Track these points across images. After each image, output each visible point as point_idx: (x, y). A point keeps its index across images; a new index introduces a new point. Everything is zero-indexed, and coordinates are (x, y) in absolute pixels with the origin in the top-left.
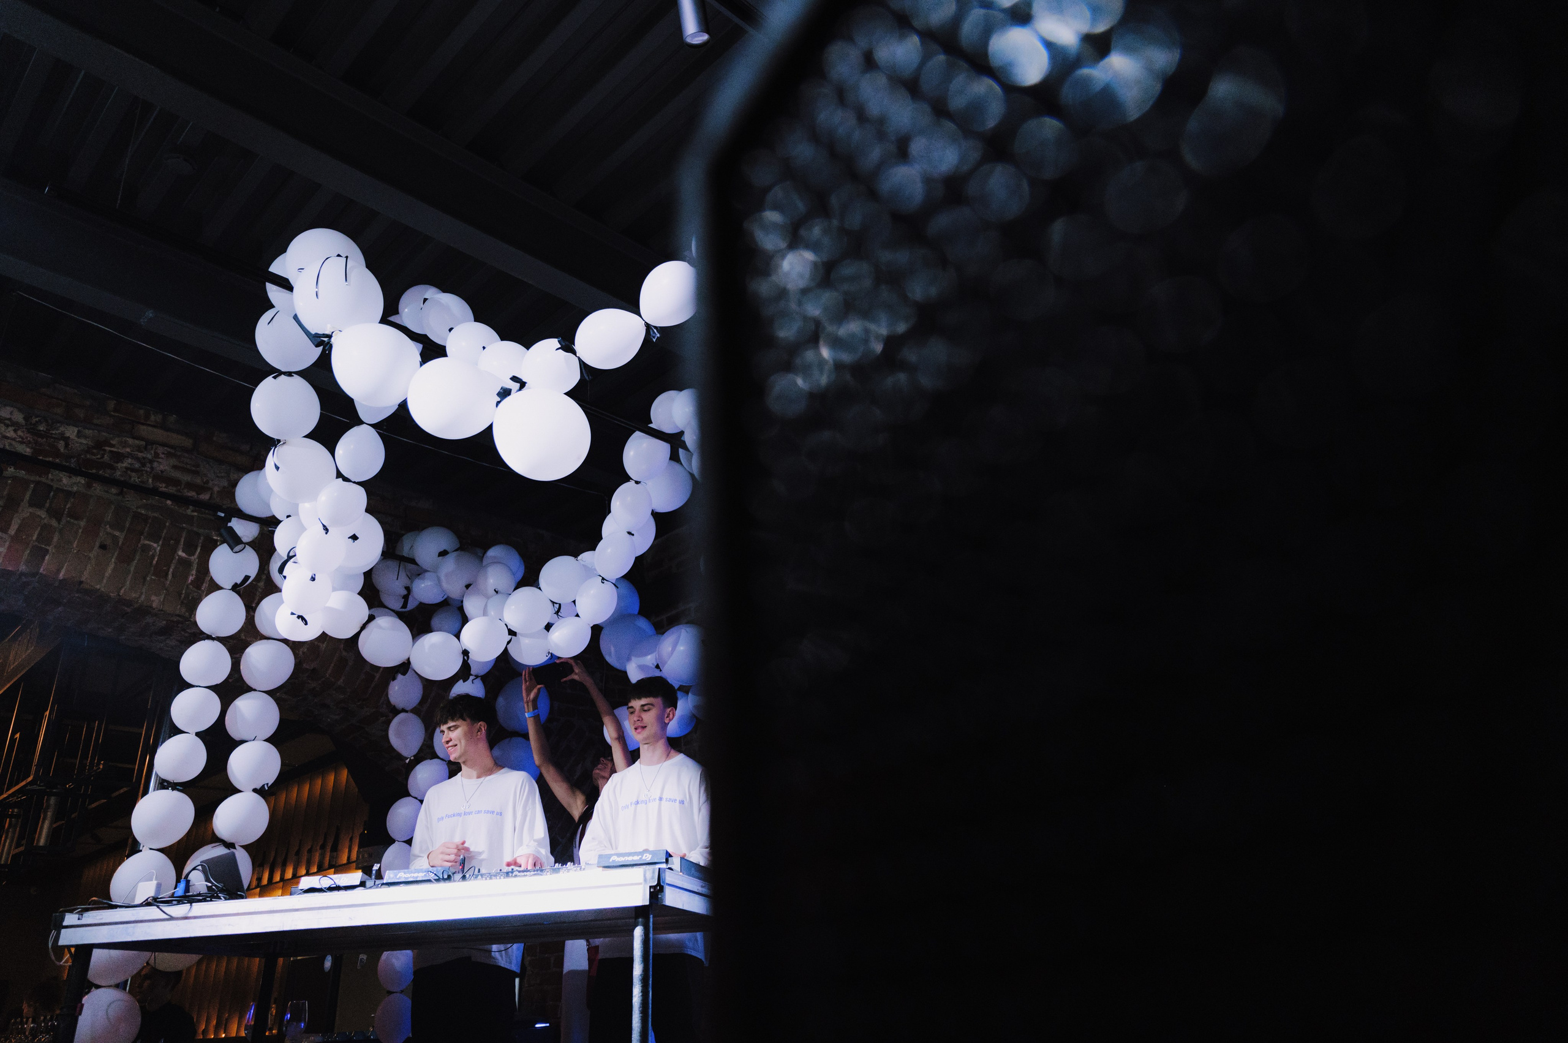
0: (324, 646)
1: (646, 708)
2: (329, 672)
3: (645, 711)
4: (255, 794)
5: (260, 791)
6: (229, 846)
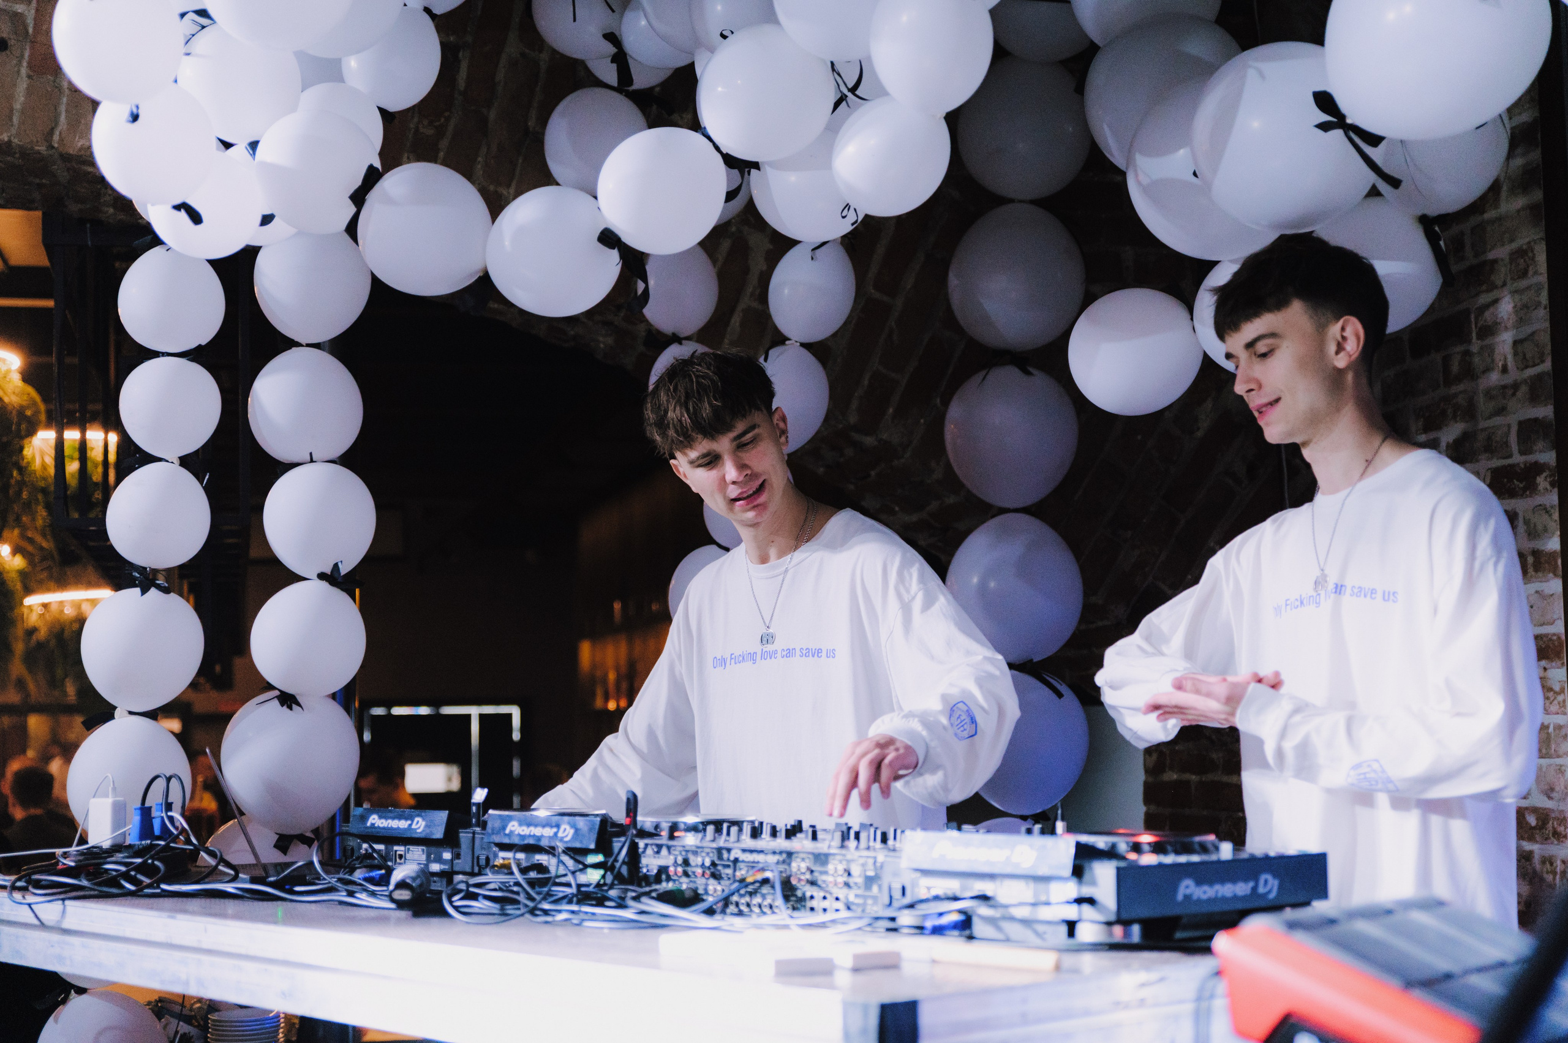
1: (1261, 347)
3: (1264, 356)
4: (324, 585)
5: (332, 578)
6: (288, 700)
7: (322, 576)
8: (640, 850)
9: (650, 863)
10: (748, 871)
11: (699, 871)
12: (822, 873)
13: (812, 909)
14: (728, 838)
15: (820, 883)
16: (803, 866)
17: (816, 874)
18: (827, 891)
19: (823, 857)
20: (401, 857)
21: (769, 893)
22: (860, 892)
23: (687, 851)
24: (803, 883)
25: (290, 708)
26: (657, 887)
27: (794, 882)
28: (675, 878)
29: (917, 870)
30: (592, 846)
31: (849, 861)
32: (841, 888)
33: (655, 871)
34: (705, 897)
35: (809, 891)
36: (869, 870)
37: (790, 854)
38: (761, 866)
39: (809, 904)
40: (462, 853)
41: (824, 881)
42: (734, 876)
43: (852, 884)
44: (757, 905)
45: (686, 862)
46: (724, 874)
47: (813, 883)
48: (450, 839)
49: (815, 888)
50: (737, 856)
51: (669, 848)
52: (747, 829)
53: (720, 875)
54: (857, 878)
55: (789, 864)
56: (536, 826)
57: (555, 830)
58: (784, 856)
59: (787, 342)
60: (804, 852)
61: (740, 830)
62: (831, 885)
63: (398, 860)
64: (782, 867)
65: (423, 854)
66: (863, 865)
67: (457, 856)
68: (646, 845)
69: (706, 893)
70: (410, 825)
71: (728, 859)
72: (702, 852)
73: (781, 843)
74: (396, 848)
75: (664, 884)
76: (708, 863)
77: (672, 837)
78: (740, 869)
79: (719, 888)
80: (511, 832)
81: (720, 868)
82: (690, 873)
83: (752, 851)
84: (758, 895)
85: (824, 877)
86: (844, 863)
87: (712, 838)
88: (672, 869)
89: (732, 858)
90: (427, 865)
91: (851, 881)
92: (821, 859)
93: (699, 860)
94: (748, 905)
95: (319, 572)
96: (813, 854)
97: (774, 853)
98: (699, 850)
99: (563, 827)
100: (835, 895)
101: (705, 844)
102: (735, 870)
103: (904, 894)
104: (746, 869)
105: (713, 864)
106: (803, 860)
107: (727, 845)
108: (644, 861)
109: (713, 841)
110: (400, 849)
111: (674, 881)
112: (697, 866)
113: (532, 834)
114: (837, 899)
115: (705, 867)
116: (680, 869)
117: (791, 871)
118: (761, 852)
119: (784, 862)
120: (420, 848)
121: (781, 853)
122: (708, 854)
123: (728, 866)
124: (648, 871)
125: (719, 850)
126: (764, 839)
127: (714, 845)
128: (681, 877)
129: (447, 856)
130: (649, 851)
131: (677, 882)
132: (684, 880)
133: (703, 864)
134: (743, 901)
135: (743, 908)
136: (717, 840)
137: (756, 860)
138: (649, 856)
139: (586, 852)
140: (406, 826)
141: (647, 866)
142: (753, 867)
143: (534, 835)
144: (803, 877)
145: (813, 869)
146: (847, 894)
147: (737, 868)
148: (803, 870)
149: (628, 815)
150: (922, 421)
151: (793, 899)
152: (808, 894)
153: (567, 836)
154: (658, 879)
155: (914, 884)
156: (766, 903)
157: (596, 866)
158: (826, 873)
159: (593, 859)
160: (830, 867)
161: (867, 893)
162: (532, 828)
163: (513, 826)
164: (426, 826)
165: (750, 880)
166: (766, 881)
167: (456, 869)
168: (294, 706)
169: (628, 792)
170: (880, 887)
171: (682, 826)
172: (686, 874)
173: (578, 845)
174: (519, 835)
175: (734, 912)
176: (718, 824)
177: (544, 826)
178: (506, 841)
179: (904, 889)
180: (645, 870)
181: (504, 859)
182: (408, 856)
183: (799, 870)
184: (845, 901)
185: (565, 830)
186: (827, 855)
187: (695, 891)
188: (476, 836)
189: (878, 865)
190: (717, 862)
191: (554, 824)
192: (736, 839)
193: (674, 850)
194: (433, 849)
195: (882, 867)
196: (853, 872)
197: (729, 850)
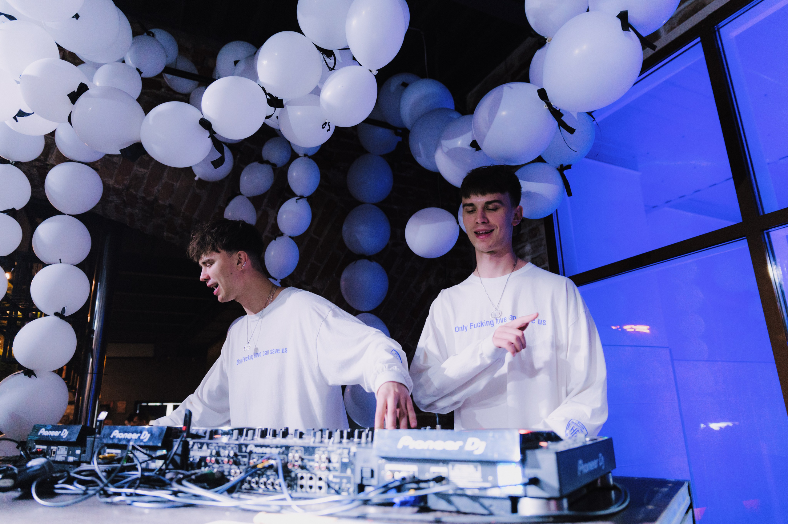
0: (178, 184)
1: (491, 206)
2: (184, 207)
4: (57, 318)
5: (60, 315)
6: (29, 373)
7: (56, 314)
8: (190, 446)
9: (195, 454)
10: (258, 460)
11: (226, 460)
12: (310, 460)
13: (302, 486)
14: (246, 438)
15: (308, 467)
16: (297, 456)
17: (305, 461)
18: (312, 473)
19: (311, 449)
20: (54, 453)
21: (272, 475)
22: (337, 474)
23: (219, 447)
24: (296, 467)
25: (30, 377)
26: (197, 471)
27: (290, 467)
28: (210, 464)
29: (383, 458)
30: (160, 445)
31: (329, 452)
32: (323, 471)
33: (198, 460)
34: (228, 477)
35: (300, 473)
36: (345, 458)
37: (287, 448)
38: (267, 456)
39: (300, 482)
40: (87, 451)
41: (311, 466)
42: (249, 462)
43: (331, 468)
44: (263, 483)
45: (218, 454)
46: (243, 461)
47: (303, 467)
48: (81, 442)
49: (305, 471)
50: (251, 449)
51: (208, 445)
52: (258, 433)
53: (240, 462)
54: (336, 464)
55: (287, 455)
56: (128, 433)
57: (139, 435)
58: (284, 448)
59: (284, 235)
60: (297, 446)
61: (254, 434)
62: (316, 469)
63: (53, 455)
64: (282, 456)
65: (66, 451)
66: (340, 454)
67: (83, 452)
68: (194, 443)
69: (230, 475)
70: (60, 434)
71: (246, 452)
72: (229, 447)
73: (279, 440)
74: (52, 448)
75: (203, 469)
76: (232, 454)
77: (211, 438)
78: (253, 458)
79: (238, 471)
80: (114, 437)
81: (240, 457)
82: (220, 461)
83: (261, 446)
84: (264, 476)
85: (311, 463)
86: (326, 453)
87: (236, 438)
88: (208, 458)
89: (248, 451)
90: (66, 458)
91: (331, 466)
92: (309, 450)
93: (226, 453)
94: (257, 483)
95: (55, 312)
96: (304, 447)
97: (277, 447)
98: (227, 446)
99: (144, 433)
100: (319, 476)
101: (231, 442)
102: (249, 459)
103: (372, 476)
104: (257, 458)
105: (236, 455)
106: (297, 451)
107: (245, 442)
108: (192, 453)
109: (237, 439)
110: (54, 448)
111: (209, 466)
112: (225, 456)
113: (126, 438)
114: (320, 479)
115: (230, 457)
116: (213, 459)
117: (288, 459)
118: (268, 446)
119: (283, 453)
120: (65, 447)
121: (281, 447)
122: (232, 448)
123: (245, 457)
124: (193, 460)
125: (240, 446)
126: (268, 438)
127: (237, 442)
128: (214, 464)
129: (78, 452)
130: (196, 447)
131: (211, 467)
132: (216, 466)
133: (229, 455)
134: (254, 480)
135: (254, 485)
136: (239, 440)
137: (264, 452)
138: (195, 450)
139: (155, 448)
140: (58, 435)
141: (193, 456)
142: (262, 457)
143: (127, 438)
144: (296, 464)
145: (304, 457)
146: (328, 475)
147: (251, 458)
148: (297, 458)
149: (185, 424)
150: (328, 281)
151: (289, 478)
152: (299, 475)
153: (145, 439)
154: (199, 466)
155: (381, 468)
156: (269, 482)
157: (160, 458)
158: (313, 460)
159: (160, 453)
160: (316, 457)
161: (343, 475)
162: (126, 434)
163: (116, 433)
164: (69, 434)
165: (260, 466)
166: (271, 467)
167: (82, 460)
168: (32, 376)
169: (186, 410)
170: (353, 471)
171: (220, 432)
172: (217, 462)
173: (151, 444)
174: (118, 439)
175: (246, 488)
176: (241, 431)
177: (133, 433)
178: (110, 442)
179: (372, 472)
180: (191, 459)
181: (108, 453)
182: (58, 452)
183: (294, 458)
184: (326, 480)
185: (145, 434)
186: (314, 448)
187: (222, 473)
188: (96, 439)
189: (352, 454)
190: (238, 454)
191: (139, 431)
192: (251, 438)
193: (211, 446)
194: (71, 448)
195: (355, 455)
196: (332, 460)
197: (246, 446)
